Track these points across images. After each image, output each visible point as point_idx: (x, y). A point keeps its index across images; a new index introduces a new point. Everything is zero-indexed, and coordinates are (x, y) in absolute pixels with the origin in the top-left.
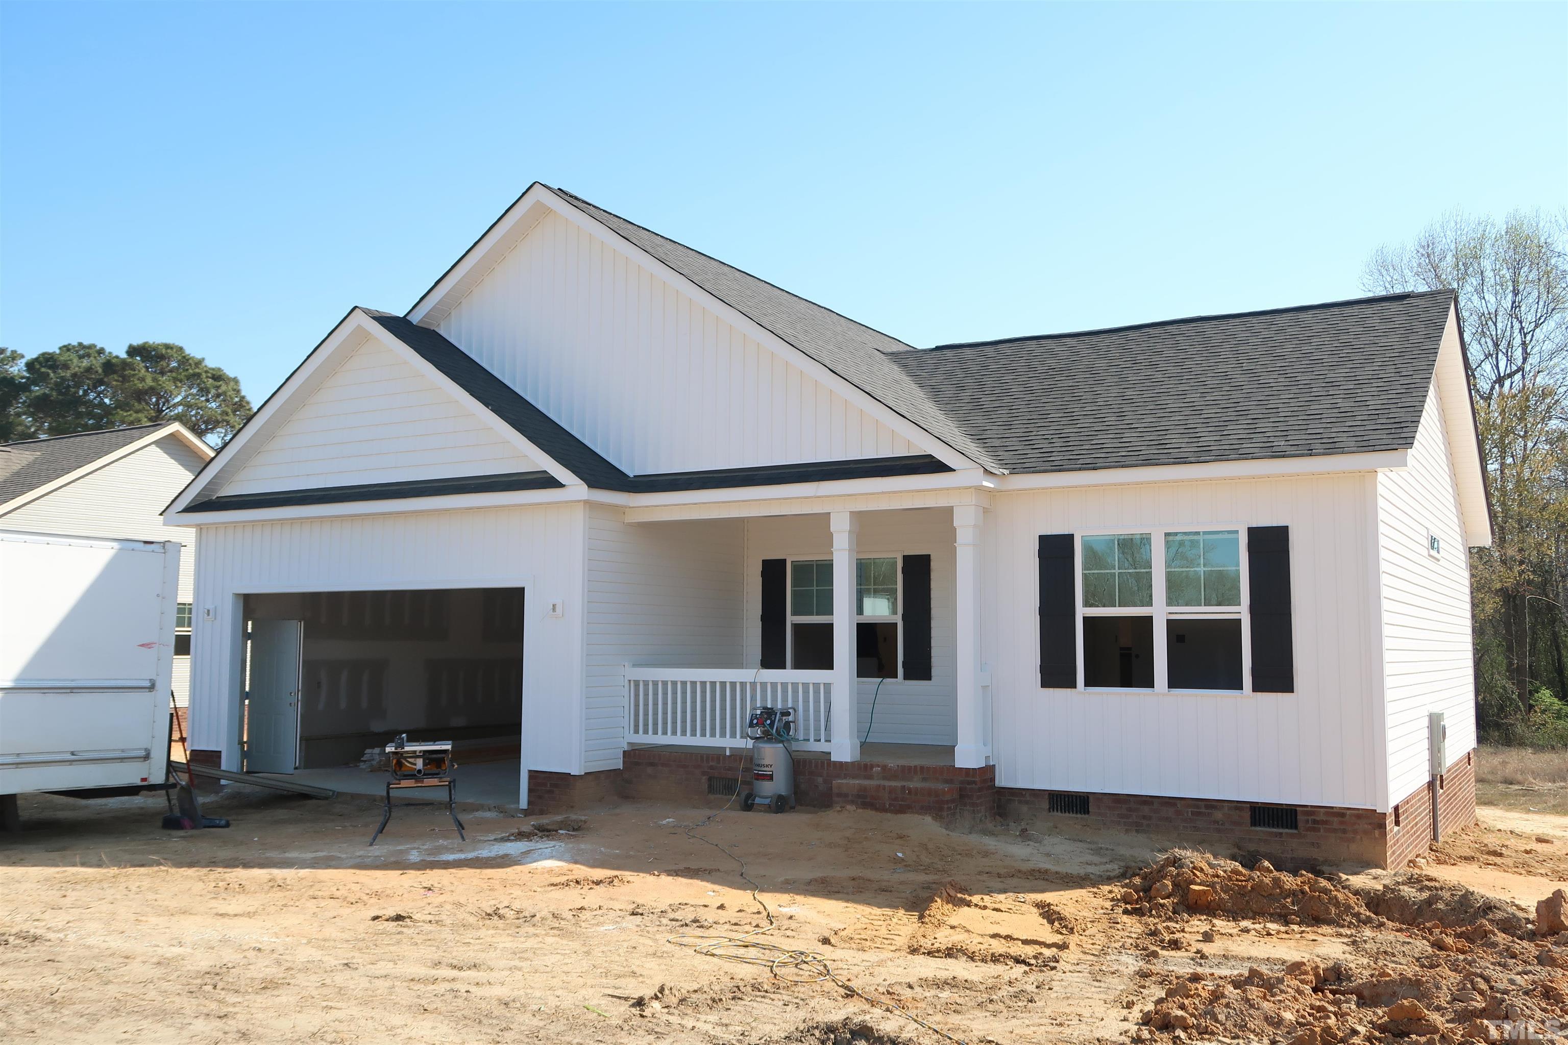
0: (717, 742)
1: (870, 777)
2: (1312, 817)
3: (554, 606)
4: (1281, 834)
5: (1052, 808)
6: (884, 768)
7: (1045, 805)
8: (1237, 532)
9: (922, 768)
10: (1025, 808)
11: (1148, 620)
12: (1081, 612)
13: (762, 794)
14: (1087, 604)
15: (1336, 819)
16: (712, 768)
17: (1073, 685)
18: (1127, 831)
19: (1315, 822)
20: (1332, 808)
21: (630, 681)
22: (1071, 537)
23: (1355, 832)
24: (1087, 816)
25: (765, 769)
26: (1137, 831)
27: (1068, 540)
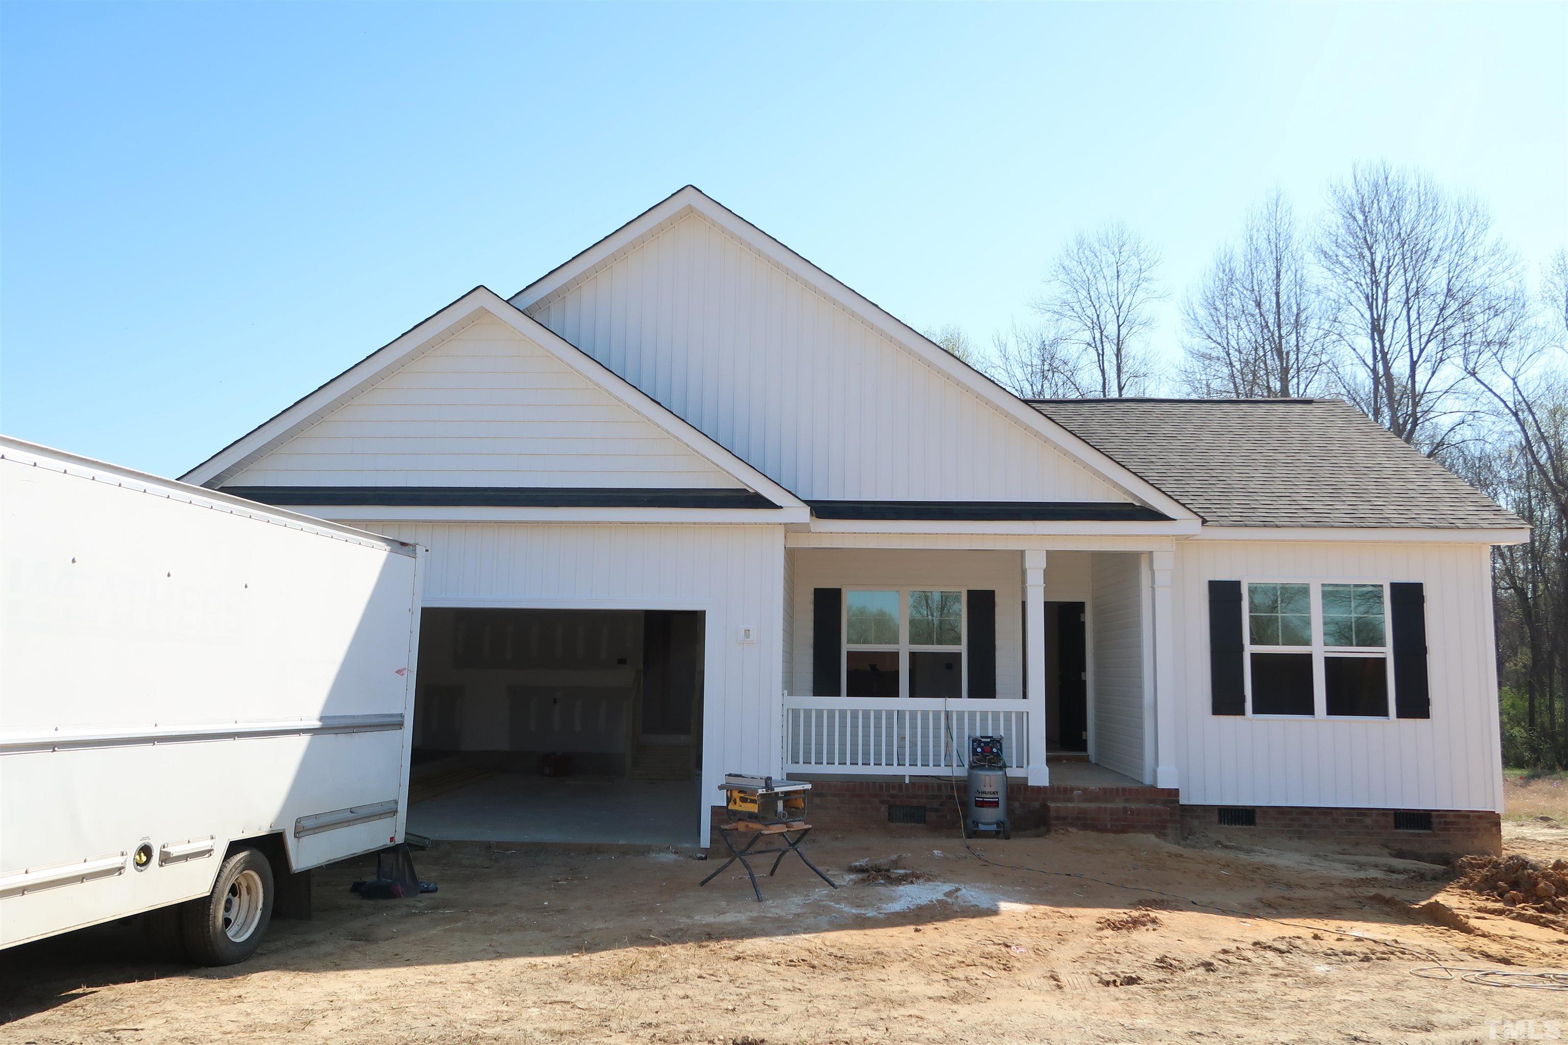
0: (895, 770)
1: (1070, 800)
2: (1444, 820)
3: (747, 631)
4: (1420, 834)
5: (1221, 821)
6: (1085, 790)
7: (1216, 819)
8: (1381, 586)
9: (1124, 790)
10: (1196, 823)
11: (1309, 657)
12: (1249, 649)
13: (986, 821)
14: (1253, 642)
15: (1462, 820)
16: (892, 796)
17: (1242, 712)
18: (1290, 838)
19: (1446, 823)
20: (1459, 811)
21: (788, 710)
22: (1237, 584)
23: (1478, 829)
24: (1252, 827)
25: (985, 796)
26: (1299, 838)
27: (1235, 586)
